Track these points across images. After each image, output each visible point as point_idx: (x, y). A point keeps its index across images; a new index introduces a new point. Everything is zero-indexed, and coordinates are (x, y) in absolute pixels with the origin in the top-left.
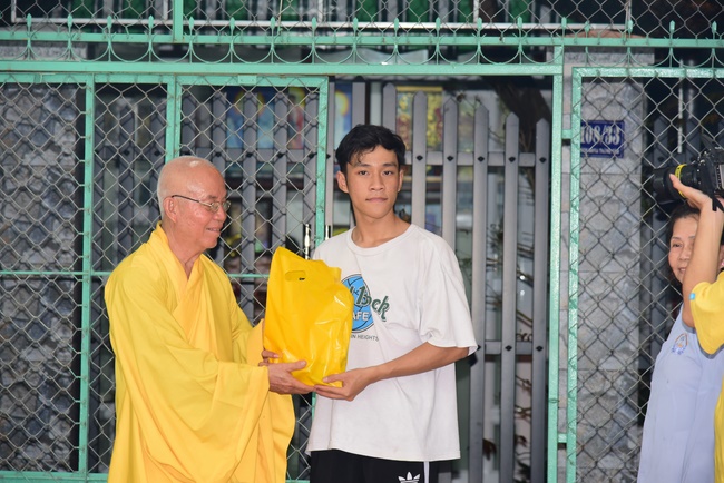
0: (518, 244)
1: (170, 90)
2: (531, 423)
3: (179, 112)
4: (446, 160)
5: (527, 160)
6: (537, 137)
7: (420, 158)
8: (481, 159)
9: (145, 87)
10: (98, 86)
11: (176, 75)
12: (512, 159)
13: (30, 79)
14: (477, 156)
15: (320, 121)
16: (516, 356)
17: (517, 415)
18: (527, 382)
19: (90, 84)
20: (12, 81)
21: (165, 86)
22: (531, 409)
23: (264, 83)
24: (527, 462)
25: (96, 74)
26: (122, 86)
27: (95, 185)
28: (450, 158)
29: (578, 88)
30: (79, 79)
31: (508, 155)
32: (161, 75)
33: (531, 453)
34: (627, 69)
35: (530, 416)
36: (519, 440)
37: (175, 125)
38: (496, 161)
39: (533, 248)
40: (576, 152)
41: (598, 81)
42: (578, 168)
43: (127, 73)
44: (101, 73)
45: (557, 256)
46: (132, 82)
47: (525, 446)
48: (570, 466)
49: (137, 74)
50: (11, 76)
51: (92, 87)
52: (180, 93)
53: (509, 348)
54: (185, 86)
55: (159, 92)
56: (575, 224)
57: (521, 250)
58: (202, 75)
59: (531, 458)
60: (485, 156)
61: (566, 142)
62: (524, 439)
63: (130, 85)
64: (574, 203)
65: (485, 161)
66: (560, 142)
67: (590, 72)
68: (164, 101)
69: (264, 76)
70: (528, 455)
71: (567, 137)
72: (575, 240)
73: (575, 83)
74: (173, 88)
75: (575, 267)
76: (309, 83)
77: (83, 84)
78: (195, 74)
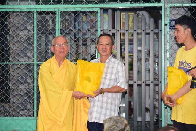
0: (154, 54)
1: (57, 13)
2: (158, 102)
3: (60, 18)
4: (134, 31)
5: (156, 31)
6: (159, 24)
7: (127, 31)
8: (144, 31)
9: (50, 12)
10: (37, 12)
11: (59, 8)
12: (152, 31)
13: (19, 10)
14: (142, 30)
15: (98, 20)
16: (154, 84)
17: (155, 101)
18: (157, 91)
19: (35, 11)
20: (14, 11)
21: (56, 11)
22: (158, 99)
23: (83, 10)
24: (158, 114)
25: (37, 8)
26: (44, 12)
27: (37, 39)
28: (135, 31)
29: (169, 10)
30: (32, 10)
31: (151, 29)
32: (55, 8)
33: (158, 111)
34: (182, 4)
35: (158, 101)
36: (156, 108)
37: (59, 22)
38: (148, 31)
39: (158, 55)
40: (168, 27)
41: (174, 8)
42: (169, 32)
43: (46, 8)
44: (38, 8)
45: (164, 56)
46: (47, 10)
47: (157, 109)
48: (168, 113)
49: (48, 8)
50: (14, 10)
51: (36, 12)
52: (60, 13)
53: (152, 82)
54: (61, 11)
55: (54, 13)
56: (168, 47)
57: (155, 55)
58: (66, 8)
59: (158, 113)
60: (145, 30)
61: (166, 25)
62: (157, 107)
63: (46, 11)
64: (168, 41)
65: (145, 31)
66: (164, 25)
67: (172, 5)
68: (55, 15)
69: (83, 8)
70: (158, 112)
71: (166, 23)
72: (168, 51)
73: (168, 8)
74: (58, 12)
75: (169, 59)
76: (95, 10)
77: (34, 11)
78: (64, 8)
